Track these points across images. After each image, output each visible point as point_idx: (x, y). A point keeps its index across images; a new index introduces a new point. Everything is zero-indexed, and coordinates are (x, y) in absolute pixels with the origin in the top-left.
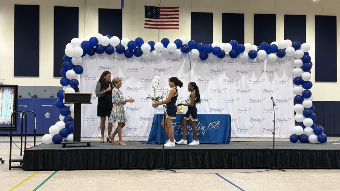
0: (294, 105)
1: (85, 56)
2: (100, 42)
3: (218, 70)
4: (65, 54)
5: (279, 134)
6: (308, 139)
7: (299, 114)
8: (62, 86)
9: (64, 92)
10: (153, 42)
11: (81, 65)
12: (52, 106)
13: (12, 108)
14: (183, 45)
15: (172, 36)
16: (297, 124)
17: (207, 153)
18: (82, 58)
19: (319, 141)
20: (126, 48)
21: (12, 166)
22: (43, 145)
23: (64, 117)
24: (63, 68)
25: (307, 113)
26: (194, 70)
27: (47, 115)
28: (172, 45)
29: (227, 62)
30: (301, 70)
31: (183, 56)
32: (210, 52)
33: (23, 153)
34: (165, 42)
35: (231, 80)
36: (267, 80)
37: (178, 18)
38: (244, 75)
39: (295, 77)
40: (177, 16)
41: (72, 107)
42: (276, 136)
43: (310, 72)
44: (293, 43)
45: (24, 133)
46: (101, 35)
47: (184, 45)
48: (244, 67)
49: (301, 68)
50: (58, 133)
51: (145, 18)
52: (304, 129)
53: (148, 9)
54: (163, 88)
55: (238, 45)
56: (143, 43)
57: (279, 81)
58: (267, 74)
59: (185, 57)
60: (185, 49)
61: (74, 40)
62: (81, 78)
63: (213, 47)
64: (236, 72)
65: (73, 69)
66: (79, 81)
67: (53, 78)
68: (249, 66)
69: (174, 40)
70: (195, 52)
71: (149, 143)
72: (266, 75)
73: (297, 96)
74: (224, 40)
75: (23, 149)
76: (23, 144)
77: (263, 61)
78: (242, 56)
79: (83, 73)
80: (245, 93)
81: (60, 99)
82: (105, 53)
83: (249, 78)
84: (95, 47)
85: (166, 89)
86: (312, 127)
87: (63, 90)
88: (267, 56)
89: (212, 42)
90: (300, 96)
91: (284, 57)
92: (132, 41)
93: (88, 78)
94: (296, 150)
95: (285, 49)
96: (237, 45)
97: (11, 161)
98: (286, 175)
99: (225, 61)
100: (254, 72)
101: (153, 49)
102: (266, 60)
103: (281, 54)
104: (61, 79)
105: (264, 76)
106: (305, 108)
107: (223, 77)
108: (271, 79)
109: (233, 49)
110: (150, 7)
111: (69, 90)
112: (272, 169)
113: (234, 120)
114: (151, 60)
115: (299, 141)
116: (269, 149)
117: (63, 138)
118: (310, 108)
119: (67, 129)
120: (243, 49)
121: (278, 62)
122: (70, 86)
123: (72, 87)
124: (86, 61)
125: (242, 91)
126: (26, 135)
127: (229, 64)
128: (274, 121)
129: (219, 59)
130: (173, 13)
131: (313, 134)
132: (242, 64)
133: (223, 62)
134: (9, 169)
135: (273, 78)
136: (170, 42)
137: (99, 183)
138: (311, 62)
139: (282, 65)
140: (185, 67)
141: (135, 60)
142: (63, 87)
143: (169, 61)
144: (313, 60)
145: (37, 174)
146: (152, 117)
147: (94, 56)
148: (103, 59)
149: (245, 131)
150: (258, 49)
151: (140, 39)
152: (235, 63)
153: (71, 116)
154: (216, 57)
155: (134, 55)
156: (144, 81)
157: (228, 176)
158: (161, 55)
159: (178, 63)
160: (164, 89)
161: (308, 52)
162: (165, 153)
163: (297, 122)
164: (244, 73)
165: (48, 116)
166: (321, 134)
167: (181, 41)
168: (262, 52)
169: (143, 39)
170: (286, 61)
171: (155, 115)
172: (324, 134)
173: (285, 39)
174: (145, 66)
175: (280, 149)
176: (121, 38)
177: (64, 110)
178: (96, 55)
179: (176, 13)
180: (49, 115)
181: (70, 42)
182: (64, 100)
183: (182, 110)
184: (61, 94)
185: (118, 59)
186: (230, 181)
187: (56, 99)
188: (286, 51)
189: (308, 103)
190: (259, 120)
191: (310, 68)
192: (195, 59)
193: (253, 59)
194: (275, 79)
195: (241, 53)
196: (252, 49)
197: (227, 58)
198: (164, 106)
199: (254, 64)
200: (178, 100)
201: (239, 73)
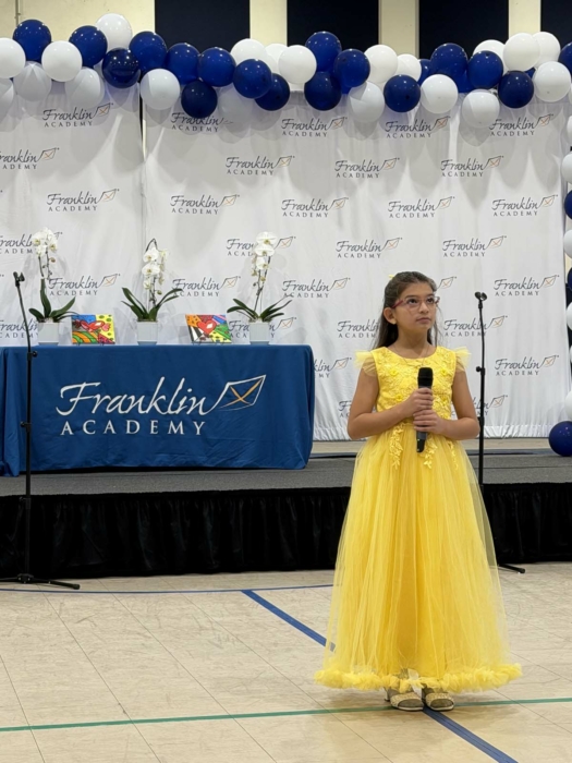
0: (568, 304)
3: (261, 160)
5: (509, 423)
14: (108, 51)
15: (64, 7)
17: (212, 507)
26: (161, 160)
28: (62, 52)
29: (299, 126)
31: (112, 101)
32: (226, 83)
34: (33, 39)
35: (315, 203)
36: (462, 201)
38: (367, 180)
39: (570, 188)
42: (489, 432)
44: (562, 47)
47: (114, 53)
48: (364, 149)
54: (26, 238)
55: (341, 53)
57: (510, 206)
58: (462, 174)
59: (120, 102)
60: (120, 69)
63: (238, 62)
64: (334, 166)
68: (386, 144)
69: (73, 29)
70: (162, 81)
72: (455, 180)
77: (442, 121)
78: (360, 99)
80: (372, 256)
83: (389, 191)
85: (38, 242)
88: (460, 101)
91: (527, 106)
95: (532, 71)
96: (336, 54)
99: (287, 122)
100: (407, 168)
102: (457, 118)
103: (516, 91)
105: (449, 186)
107: (278, 188)
108: (476, 196)
109: (319, 69)
113: (327, 368)
120: (361, 73)
121: (506, 126)
125: (360, 247)
127: (304, 134)
128: (481, 370)
129: (265, 111)
132: (359, 134)
133: (279, 123)
135: (483, 193)
136: (53, 39)
139: (520, 139)
140: (119, 148)
143: (50, 121)
150: (423, 70)
152: (330, 131)
154: (249, 105)
157: (293, 600)
158: (16, 93)
159: (85, 131)
160: (33, 239)
164: (366, 174)
167: (101, 36)
168: (439, 86)
170: (535, 121)
175: (507, 482)
183: (111, 331)
186: (298, 618)
188: (538, 78)
192: (162, 111)
193: (403, 114)
194: (490, 198)
195: (353, 89)
196: (400, 72)
197: (295, 110)
198: (33, 311)
199: (408, 136)
200: (92, 289)
201: (349, 172)
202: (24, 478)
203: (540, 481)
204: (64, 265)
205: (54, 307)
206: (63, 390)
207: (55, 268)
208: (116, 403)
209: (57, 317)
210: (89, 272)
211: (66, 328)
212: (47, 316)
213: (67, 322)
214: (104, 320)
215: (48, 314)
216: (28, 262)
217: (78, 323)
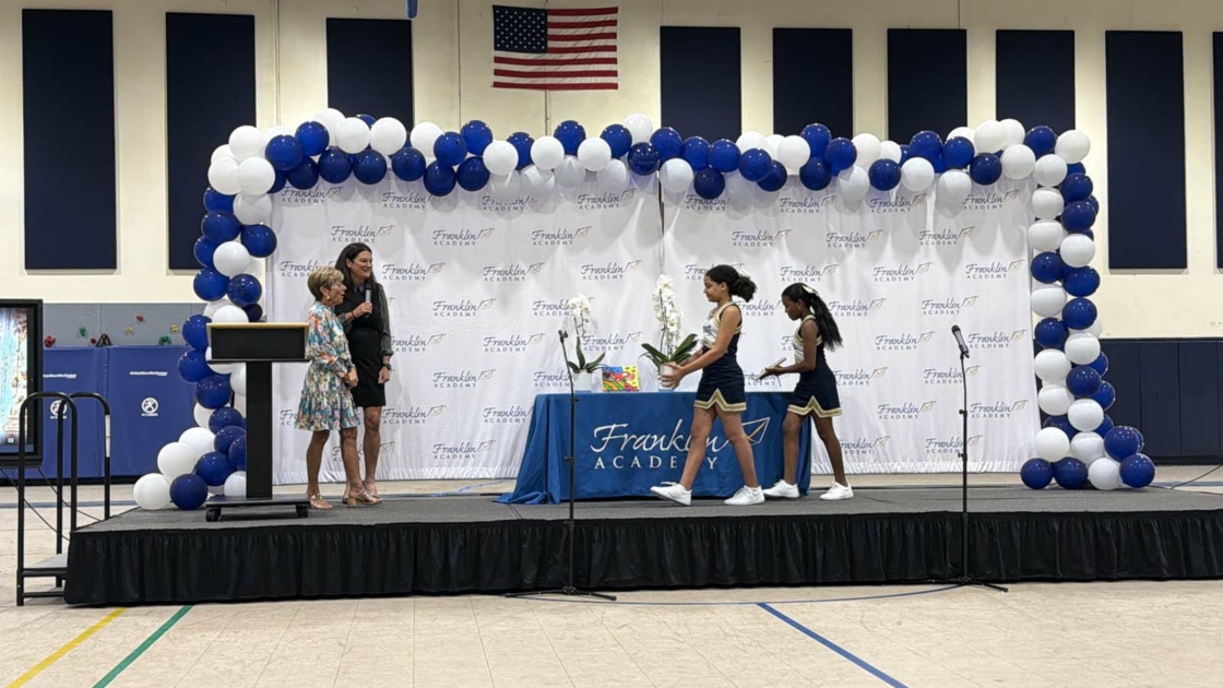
0: (1036, 353)
1: (282, 192)
2: (336, 139)
3: (762, 234)
4: (208, 184)
5: (984, 459)
6: (1087, 475)
7: (1054, 386)
8: (202, 301)
9: (210, 321)
10: (526, 135)
11: (269, 225)
12: (165, 374)
13: (24, 382)
14: (633, 143)
15: (595, 113)
16: (1047, 420)
17: (728, 530)
18: (272, 199)
19: (1124, 482)
20: (430, 159)
21: (26, 590)
22: (138, 514)
23: (213, 411)
24: (203, 237)
25: (1080, 383)
26: (676, 234)
27: (150, 406)
28: (594, 146)
29: (795, 204)
30: (1058, 226)
31: (635, 186)
32: (732, 169)
33: (66, 544)
34: (571, 137)
35: (810, 269)
36: (938, 267)
37: (614, 48)
38: (854, 249)
39: (1036, 253)
40: (610, 42)
41: (239, 374)
42: (971, 467)
43: (1091, 235)
44: (1026, 131)
45: (67, 474)
46: (336, 114)
47: (637, 146)
48: (851, 223)
49: (1058, 219)
50: (189, 470)
51: (496, 48)
52: (1070, 439)
53: (507, 17)
54: (564, 303)
55: (831, 141)
56: (491, 141)
57: (982, 270)
58: (938, 243)
59: (643, 186)
60: (643, 159)
61: (241, 134)
62: (270, 269)
63: (743, 151)
64: (826, 238)
65: (239, 237)
66: (262, 280)
67: (167, 274)
68: (871, 218)
69: (603, 127)
70: (678, 169)
71: (517, 499)
72: (932, 248)
73: (1043, 321)
74: (783, 126)
75: (66, 532)
76: (67, 512)
77: (921, 197)
78: (848, 179)
79: (276, 251)
80: (859, 314)
81: (193, 346)
82: (352, 179)
83: (875, 256)
84: (316, 159)
85: (574, 306)
86: (1101, 431)
87: (206, 314)
88: (936, 180)
89: (739, 134)
90: (1056, 319)
91: (996, 184)
92: (449, 134)
93: (293, 272)
94: (1043, 513)
95: (1000, 153)
96: (827, 143)
97: (22, 573)
98: (1010, 603)
99: (785, 201)
100: (890, 237)
101: (525, 160)
102: (934, 195)
103: (987, 170)
104: (198, 275)
105: (927, 254)
106: (1074, 365)
107: (778, 257)
108: (951, 263)
109: (812, 156)
110: (511, 9)
111: (227, 314)
112: (961, 584)
114: (521, 201)
115: (1053, 481)
116: (946, 512)
117: (209, 488)
118: (1093, 365)
119: (224, 457)
120: (848, 158)
121: (977, 201)
122: (231, 298)
123: (237, 304)
124: (284, 208)
125: (849, 307)
126: (75, 482)
127: (799, 211)
128: (964, 413)
129: (766, 192)
130: (597, 30)
131: (1104, 456)
132: (847, 211)
133: (778, 203)
134: (15, 603)
135: (958, 259)
136: (587, 136)
137: (340, 644)
138: (1094, 199)
139: (990, 212)
140: (641, 225)
141: (462, 203)
142: (206, 305)
143: (585, 203)
144: (1100, 192)
145: (119, 619)
146: (528, 407)
147: (313, 189)
148: (347, 199)
149: (861, 450)
150: (903, 154)
151: (478, 124)
152: (822, 208)
153: (235, 407)
154: (754, 184)
155: (457, 184)
156: (496, 276)
157: (803, 612)
158: (556, 181)
159: (616, 211)
160: (570, 303)
161: (1082, 162)
162: (575, 533)
163: (1048, 416)
164: (853, 244)
165: (154, 410)
166: (1132, 457)
167: (627, 131)
168: (918, 167)
169: (489, 125)
170: (1003, 195)
171: (538, 398)
172: (1142, 456)
173: (1000, 117)
174: (499, 223)
175: (989, 511)
176: (409, 125)
177: (208, 385)
178: (323, 185)
179: (608, 30)
180: (154, 405)
181: (227, 142)
182: (209, 352)
183: (636, 380)
184: (196, 329)
185: (399, 199)
186: (810, 628)
187: (179, 350)
188: (1004, 159)
189: (1084, 345)
190: (911, 410)
191: (1092, 221)
192: (678, 194)
193: (886, 192)
194: (965, 263)
195: (842, 172)
196: (882, 156)
197: (792, 191)
198: (570, 364)
199: (890, 211)
200: (619, 345)
201: (838, 242)
202: (568, 505)
203: (1018, 510)
204: (595, 324)
205: (587, 361)
206: (596, 431)
207: (588, 327)
208: (641, 443)
209: (590, 369)
210: (615, 331)
211: (597, 378)
212: (582, 368)
213: (598, 373)
214: (630, 371)
215: (583, 367)
216: (565, 322)
217: (606, 375)
